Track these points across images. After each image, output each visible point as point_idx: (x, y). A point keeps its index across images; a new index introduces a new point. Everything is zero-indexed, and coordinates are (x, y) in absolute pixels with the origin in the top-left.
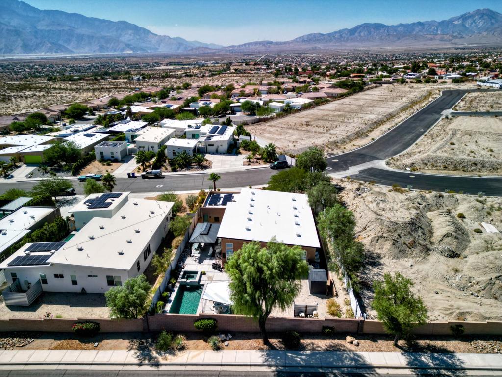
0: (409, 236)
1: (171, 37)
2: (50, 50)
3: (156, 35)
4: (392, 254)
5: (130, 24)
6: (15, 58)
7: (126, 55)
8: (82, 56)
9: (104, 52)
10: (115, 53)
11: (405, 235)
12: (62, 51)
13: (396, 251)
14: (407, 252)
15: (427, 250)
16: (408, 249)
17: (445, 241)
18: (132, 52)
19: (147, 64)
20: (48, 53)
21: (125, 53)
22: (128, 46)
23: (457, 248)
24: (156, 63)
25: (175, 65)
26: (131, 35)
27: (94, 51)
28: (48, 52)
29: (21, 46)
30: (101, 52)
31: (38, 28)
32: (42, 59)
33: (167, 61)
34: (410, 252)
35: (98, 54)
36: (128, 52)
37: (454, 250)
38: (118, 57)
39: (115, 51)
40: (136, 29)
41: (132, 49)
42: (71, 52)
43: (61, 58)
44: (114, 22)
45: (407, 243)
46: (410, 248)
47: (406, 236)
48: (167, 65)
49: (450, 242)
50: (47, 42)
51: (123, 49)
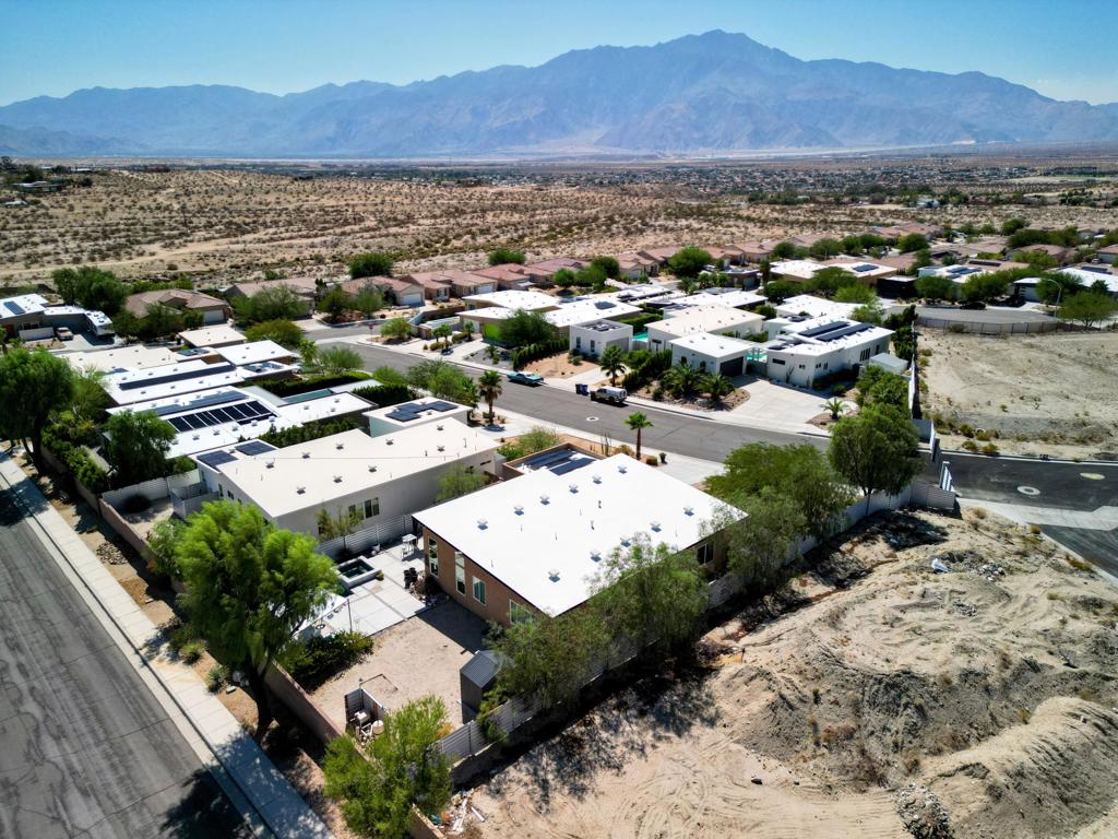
0: (849, 710)
1: (1092, 104)
2: (798, 142)
3: (1052, 100)
4: (748, 728)
5: (991, 78)
6: (730, 157)
7: (956, 151)
8: (855, 154)
9: (907, 144)
10: (933, 145)
11: (836, 703)
12: (820, 143)
13: (767, 727)
14: (798, 748)
15: (870, 776)
16: (809, 742)
17: (956, 783)
18: (972, 142)
19: (995, 171)
20: (792, 148)
21: (955, 146)
22: (968, 128)
23: (966, 821)
24: (1019, 168)
25: (1070, 173)
26: (983, 104)
27: (886, 143)
28: (791, 145)
29: (748, 135)
30: (899, 144)
31: (789, 98)
32: (776, 159)
33: (1053, 165)
34: (807, 754)
35: (891, 148)
36: (965, 143)
37: (953, 821)
38: (932, 156)
39: (933, 141)
40: (1000, 88)
41: (974, 136)
42: (839, 144)
43: (813, 157)
44: (948, 76)
45: (823, 725)
46: (817, 744)
47: (837, 708)
48: (1047, 174)
49: (963, 796)
50: (796, 125)
51: (955, 137)
